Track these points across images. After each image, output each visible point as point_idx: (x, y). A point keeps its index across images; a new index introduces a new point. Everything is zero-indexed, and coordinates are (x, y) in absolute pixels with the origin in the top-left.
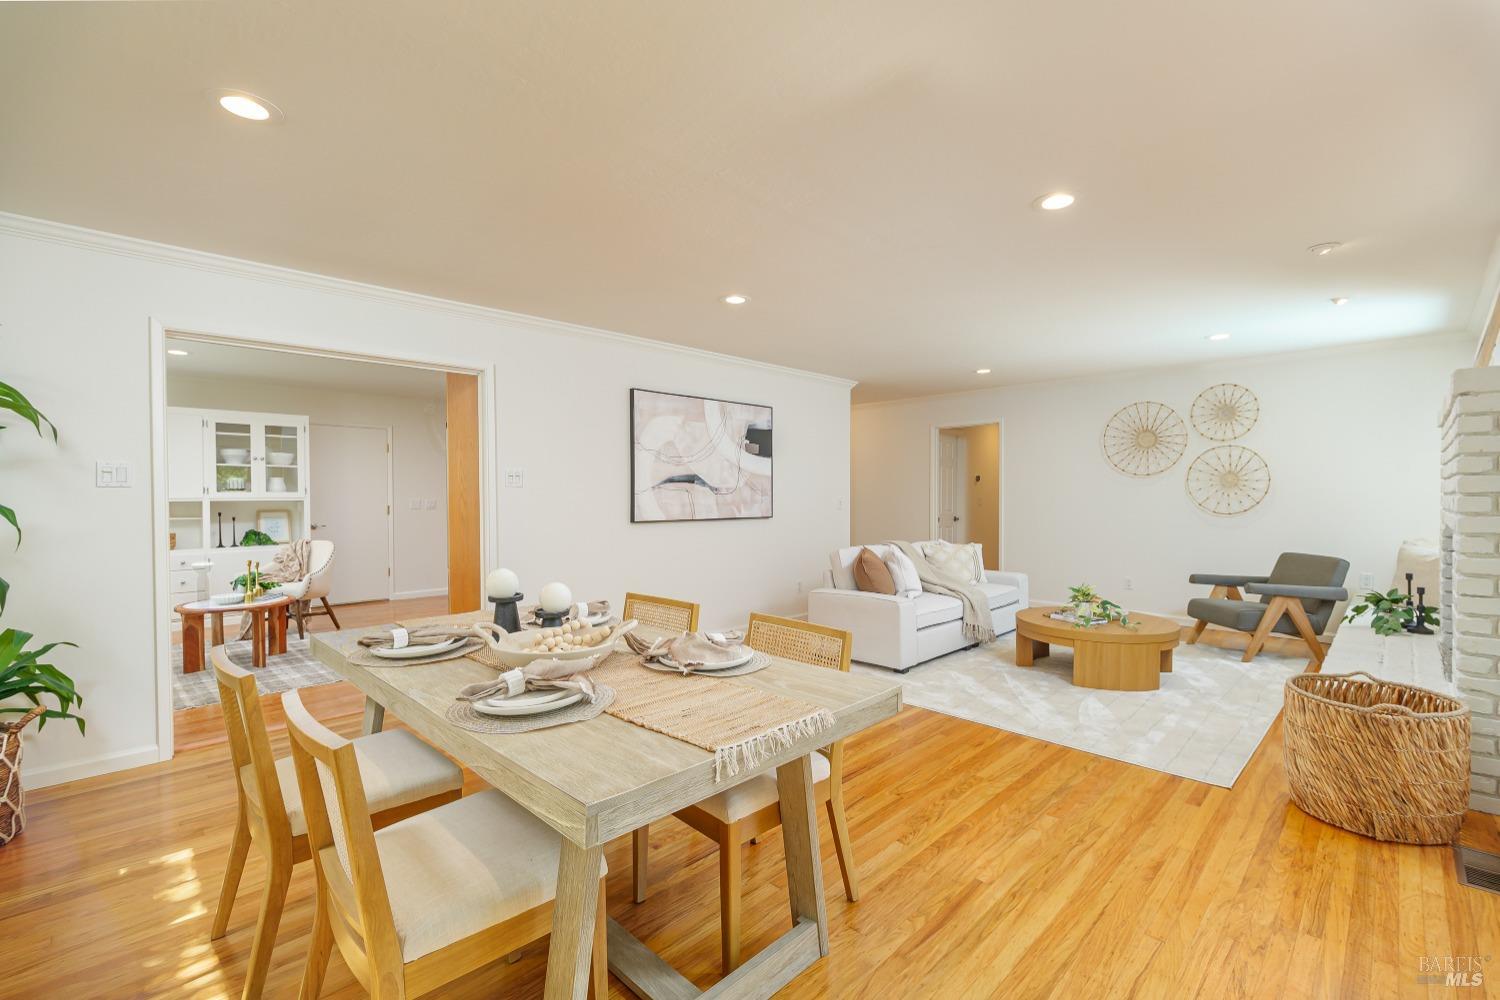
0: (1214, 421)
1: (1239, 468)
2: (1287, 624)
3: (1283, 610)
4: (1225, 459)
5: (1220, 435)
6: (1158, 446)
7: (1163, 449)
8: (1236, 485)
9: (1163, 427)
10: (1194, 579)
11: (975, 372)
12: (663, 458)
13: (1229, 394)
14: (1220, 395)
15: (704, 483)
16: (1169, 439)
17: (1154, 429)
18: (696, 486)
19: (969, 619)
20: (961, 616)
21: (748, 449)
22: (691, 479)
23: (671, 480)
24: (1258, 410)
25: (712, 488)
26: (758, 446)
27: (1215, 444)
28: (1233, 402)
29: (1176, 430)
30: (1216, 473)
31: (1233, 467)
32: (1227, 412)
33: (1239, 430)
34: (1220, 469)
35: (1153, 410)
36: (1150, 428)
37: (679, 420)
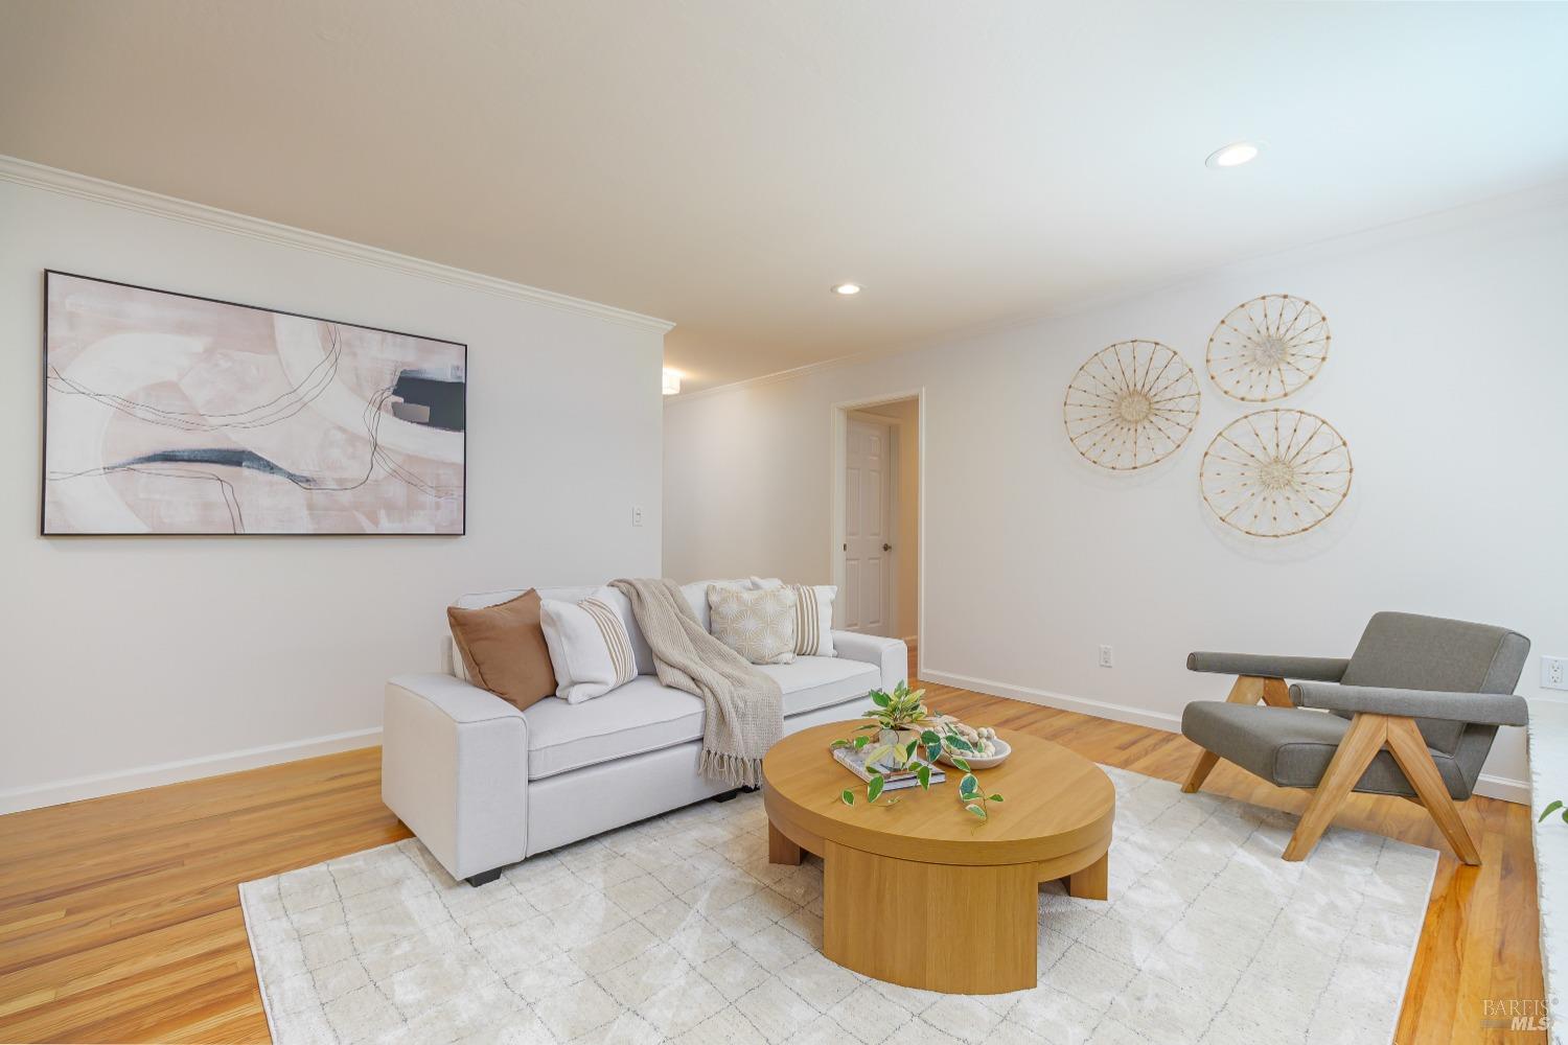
0: (1248, 369)
1: (1293, 452)
2: (1388, 772)
3: (1379, 744)
4: (1267, 436)
5: (1258, 393)
6: (1153, 418)
7: (1162, 423)
8: (1288, 483)
9: (1162, 383)
10: (1196, 663)
11: (833, 289)
12: (140, 413)
13: (1273, 316)
14: (1259, 319)
15: (270, 467)
16: (1170, 406)
17: (1147, 388)
18: (246, 472)
19: (712, 742)
20: (697, 735)
21: (397, 412)
22: (234, 458)
23: (168, 457)
24: (1328, 338)
25: (292, 477)
26: (429, 408)
27: (1250, 408)
28: (1282, 330)
29: (1181, 389)
30: (1251, 462)
31: (1283, 447)
32: (1272, 349)
33: (1292, 379)
34: (1260, 455)
35: (1144, 351)
36: (1139, 387)
37: (198, 344)
